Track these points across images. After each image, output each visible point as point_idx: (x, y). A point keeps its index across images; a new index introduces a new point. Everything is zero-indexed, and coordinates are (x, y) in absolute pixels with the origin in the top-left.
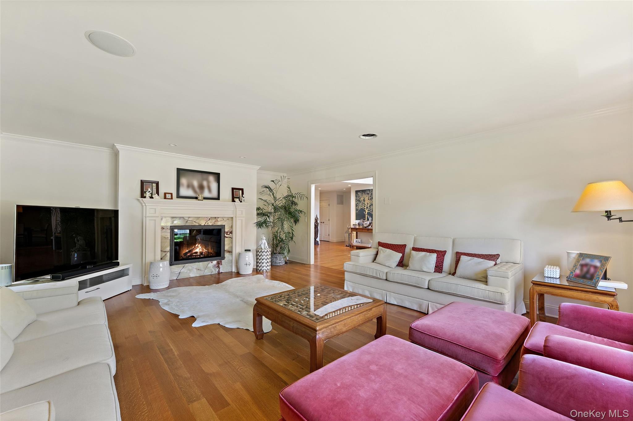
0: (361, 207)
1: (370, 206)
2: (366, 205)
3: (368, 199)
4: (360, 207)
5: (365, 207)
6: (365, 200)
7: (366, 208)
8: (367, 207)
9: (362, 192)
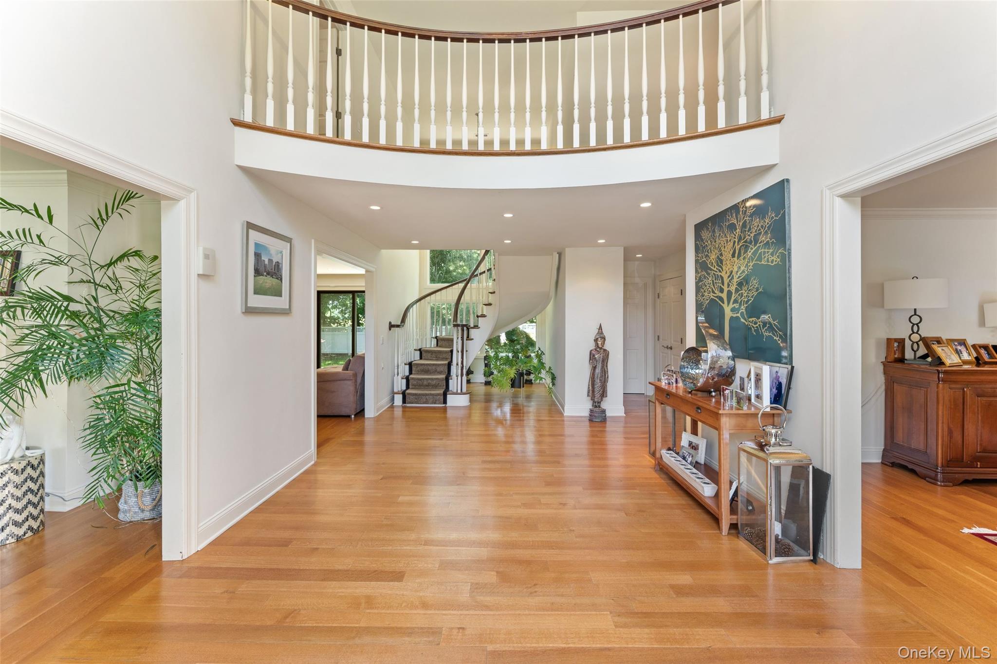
0: (712, 295)
1: (740, 284)
2: (726, 284)
3: (733, 256)
4: (709, 295)
5: (722, 291)
6: (721, 261)
7: (724, 295)
8: (729, 293)
9: (714, 224)
